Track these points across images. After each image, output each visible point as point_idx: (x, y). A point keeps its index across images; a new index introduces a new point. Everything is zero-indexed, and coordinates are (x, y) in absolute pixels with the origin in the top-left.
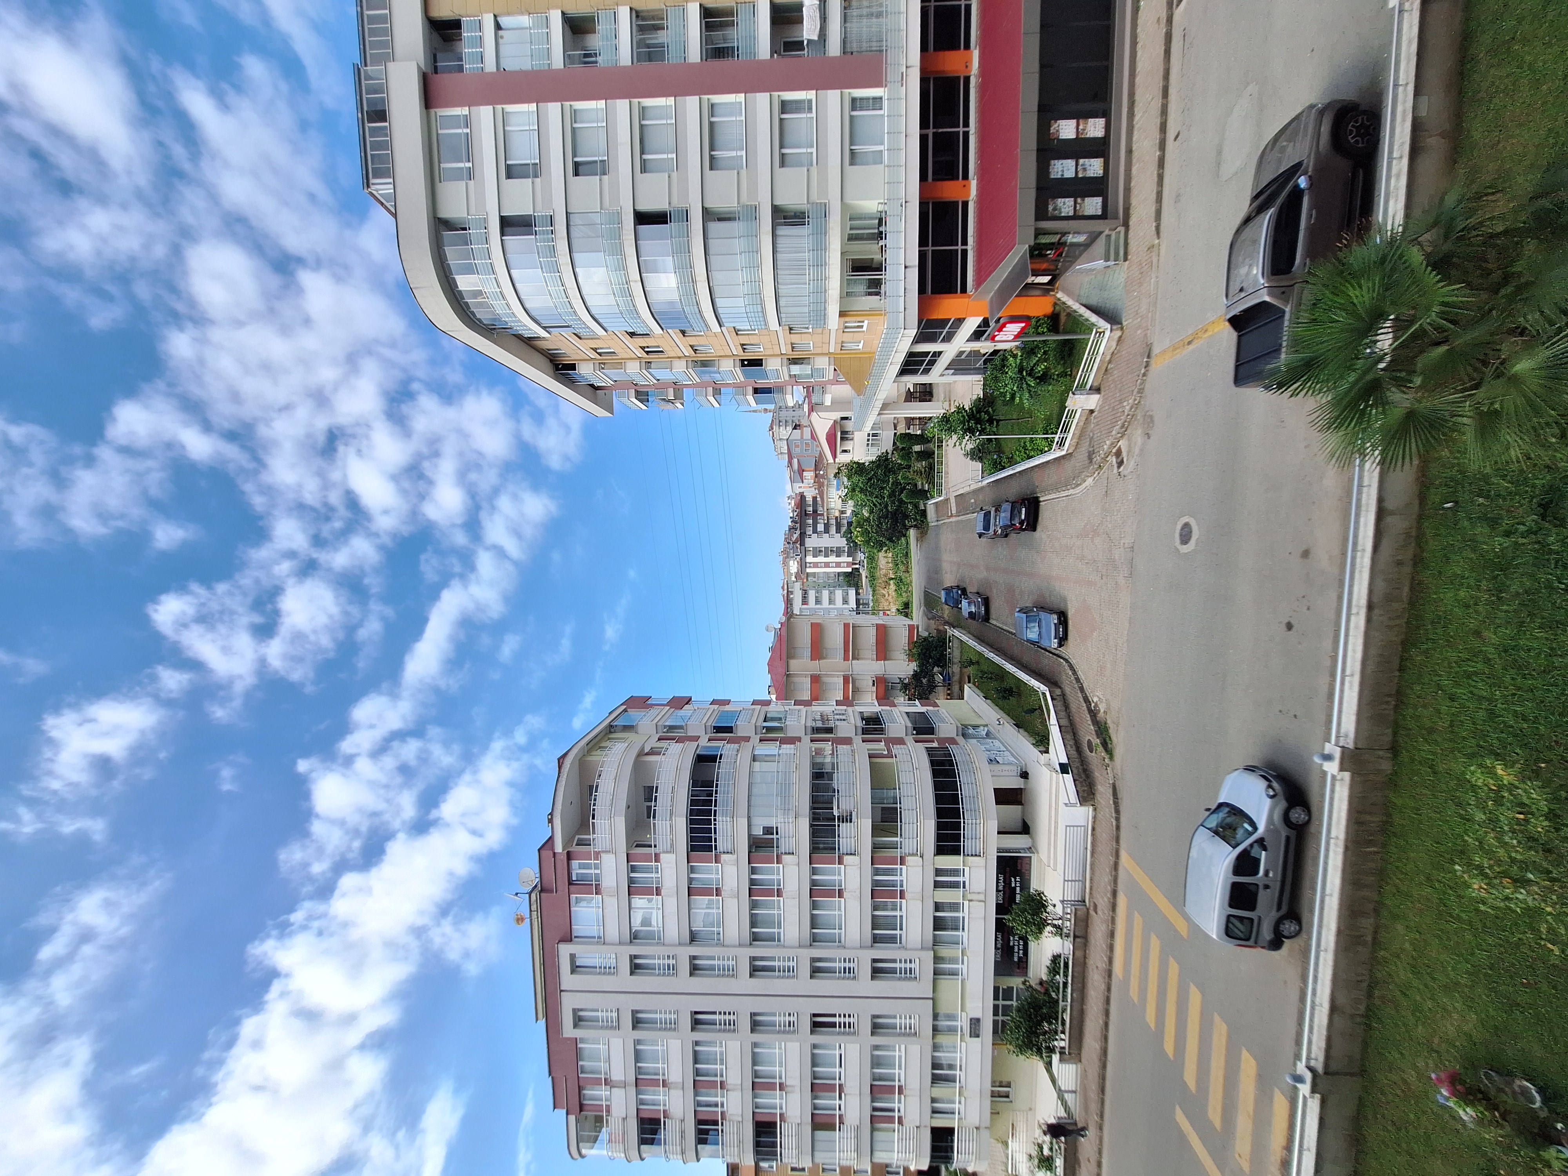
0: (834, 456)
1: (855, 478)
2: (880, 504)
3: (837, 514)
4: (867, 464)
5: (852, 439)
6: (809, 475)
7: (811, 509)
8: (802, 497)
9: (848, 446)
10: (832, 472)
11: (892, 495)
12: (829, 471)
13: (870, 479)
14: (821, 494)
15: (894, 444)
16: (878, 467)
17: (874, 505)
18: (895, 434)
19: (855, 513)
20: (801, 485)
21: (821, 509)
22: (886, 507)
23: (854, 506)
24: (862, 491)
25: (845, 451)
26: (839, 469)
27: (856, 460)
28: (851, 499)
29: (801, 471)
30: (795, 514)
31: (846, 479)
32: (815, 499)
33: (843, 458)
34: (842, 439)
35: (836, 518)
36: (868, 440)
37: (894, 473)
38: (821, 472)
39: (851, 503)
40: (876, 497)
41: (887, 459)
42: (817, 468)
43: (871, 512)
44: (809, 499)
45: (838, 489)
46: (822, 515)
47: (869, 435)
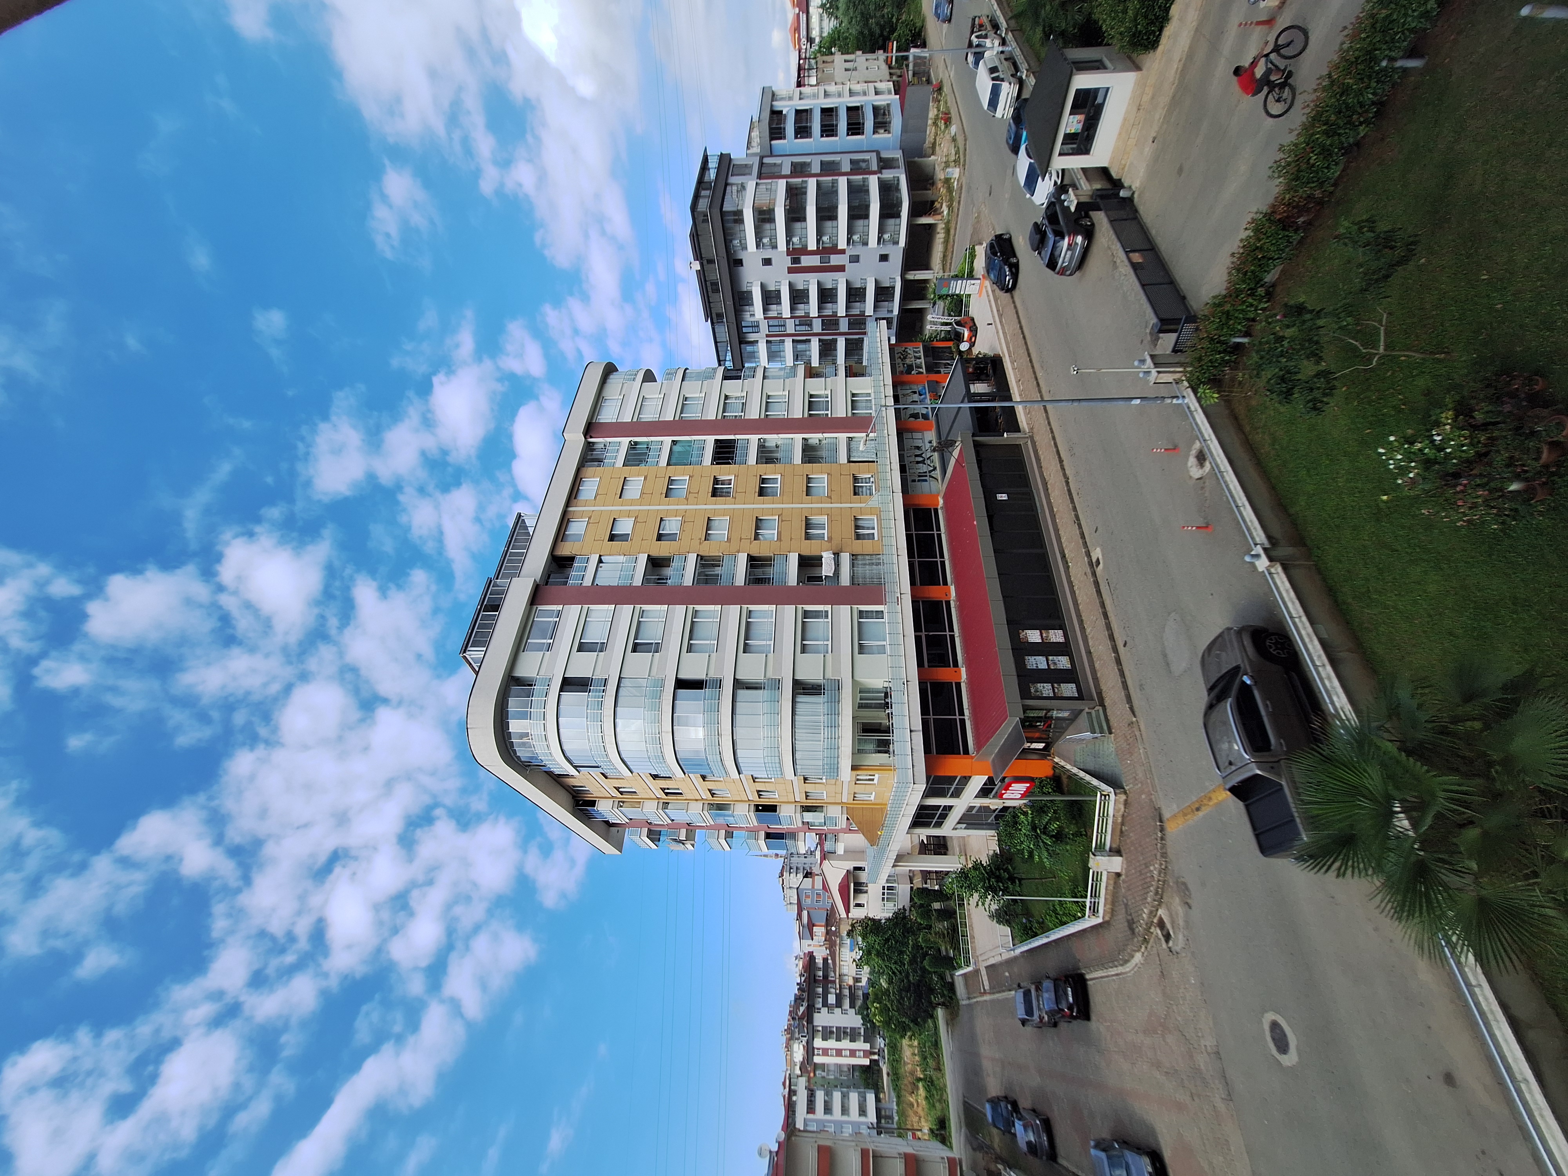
0: (848, 911)
1: (871, 939)
2: (900, 972)
3: (851, 982)
4: (883, 921)
5: (866, 892)
6: (819, 931)
7: (820, 973)
8: (811, 957)
9: (862, 898)
10: (845, 929)
11: (913, 961)
12: (842, 927)
13: (887, 940)
14: (833, 954)
15: (911, 899)
16: (896, 925)
17: (894, 973)
18: (912, 888)
19: (871, 983)
20: (810, 942)
21: (832, 974)
22: (907, 976)
23: (870, 973)
24: (878, 954)
25: (858, 905)
26: (853, 925)
27: (871, 915)
28: (867, 964)
29: (811, 925)
30: (803, 979)
31: (860, 939)
32: (825, 960)
33: (857, 914)
34: (856, 891)
35: (850, 987)
36: (884, 893)
37: (914, 934)
38: (833, 929)
39: (866, 969)
40: (895, 963)
41: (905, 917)
42: (828, 924)
43: (890, 982)
44: (819, 961)
45: (852, 950)
46: (834, 982)
47: (884, 888)
